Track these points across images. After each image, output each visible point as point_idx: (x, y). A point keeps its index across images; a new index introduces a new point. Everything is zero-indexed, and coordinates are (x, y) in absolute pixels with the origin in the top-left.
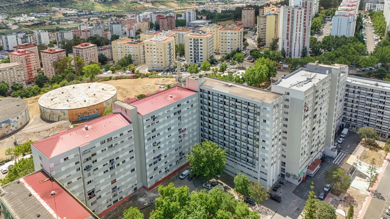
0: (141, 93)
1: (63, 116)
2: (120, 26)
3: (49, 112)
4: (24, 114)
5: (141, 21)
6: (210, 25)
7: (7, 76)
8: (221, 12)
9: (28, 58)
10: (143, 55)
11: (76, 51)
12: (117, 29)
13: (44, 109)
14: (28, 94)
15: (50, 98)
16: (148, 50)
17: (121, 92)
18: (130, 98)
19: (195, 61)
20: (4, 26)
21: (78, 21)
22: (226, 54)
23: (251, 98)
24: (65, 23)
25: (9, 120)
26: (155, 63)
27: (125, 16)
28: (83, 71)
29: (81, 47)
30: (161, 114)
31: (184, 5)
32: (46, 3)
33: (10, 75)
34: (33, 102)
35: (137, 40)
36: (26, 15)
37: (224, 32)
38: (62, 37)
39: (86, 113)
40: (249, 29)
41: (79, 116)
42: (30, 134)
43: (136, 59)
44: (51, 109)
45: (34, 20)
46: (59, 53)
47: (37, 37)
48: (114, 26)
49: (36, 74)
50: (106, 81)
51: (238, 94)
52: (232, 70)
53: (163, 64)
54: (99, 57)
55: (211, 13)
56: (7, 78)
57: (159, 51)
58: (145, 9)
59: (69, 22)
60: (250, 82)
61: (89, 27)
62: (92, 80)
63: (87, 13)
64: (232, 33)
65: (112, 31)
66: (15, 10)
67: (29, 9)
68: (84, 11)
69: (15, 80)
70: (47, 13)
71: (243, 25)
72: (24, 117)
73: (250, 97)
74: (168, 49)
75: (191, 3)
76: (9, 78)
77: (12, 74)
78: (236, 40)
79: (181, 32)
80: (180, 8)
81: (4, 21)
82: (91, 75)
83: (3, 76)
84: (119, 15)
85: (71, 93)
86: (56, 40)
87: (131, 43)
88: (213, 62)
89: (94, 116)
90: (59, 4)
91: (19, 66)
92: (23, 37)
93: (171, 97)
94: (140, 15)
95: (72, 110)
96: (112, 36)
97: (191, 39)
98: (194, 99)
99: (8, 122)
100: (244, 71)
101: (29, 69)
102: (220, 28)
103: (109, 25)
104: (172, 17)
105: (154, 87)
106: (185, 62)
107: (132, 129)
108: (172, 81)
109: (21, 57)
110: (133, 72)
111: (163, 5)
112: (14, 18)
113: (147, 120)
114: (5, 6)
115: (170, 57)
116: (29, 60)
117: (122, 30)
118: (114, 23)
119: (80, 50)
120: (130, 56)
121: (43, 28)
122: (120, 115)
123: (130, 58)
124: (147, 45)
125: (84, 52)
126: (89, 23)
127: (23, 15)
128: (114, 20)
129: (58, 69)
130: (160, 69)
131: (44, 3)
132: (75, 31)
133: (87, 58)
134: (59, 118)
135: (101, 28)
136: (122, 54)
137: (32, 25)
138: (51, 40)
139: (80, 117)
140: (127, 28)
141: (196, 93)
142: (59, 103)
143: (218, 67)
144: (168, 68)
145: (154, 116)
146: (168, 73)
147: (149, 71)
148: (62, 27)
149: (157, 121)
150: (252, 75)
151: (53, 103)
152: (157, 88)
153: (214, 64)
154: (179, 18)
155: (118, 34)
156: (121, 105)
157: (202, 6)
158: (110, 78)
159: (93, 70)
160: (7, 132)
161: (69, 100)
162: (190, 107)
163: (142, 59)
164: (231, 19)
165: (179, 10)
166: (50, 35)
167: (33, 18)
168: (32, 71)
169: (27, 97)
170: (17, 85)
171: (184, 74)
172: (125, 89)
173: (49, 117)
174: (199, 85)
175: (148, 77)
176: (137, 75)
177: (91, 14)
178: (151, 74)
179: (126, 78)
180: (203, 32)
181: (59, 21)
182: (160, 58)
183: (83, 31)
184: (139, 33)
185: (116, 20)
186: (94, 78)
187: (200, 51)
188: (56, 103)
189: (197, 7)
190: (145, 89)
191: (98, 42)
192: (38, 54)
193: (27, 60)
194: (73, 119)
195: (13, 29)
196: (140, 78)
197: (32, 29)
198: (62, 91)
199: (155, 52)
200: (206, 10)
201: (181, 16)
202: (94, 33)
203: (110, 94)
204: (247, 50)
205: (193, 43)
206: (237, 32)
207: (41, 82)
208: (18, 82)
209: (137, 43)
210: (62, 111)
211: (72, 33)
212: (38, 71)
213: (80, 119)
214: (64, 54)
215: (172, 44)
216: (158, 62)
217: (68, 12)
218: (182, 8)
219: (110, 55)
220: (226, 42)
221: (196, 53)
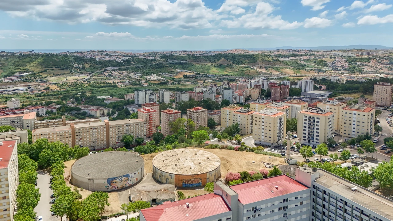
0: (245, 169)
1: (170, 180)
2: (231, 91)
3: (160, 173)
4: (140, 171)
5: (253, 87)
6: (331, 102)
7: (133, 130)
8: (346, 83)
9: (151, 115)
10: (251, 126)
11: (189, 113)
12: (228, 94)
13: (156, 170)
14: (146, 150)
15: (162, 159)
16: (256, 123)
17: (225, 164)
18: (233, 173)
19: (309, 141)
20: (138, 83)
21: (195, 82)
22: (350, 137)
23: (384, 215)
24: (184, 83)
25: (128, 174)
26: (263, 137)
27: (238, 80)
28: (193, 136)
29: (194, 111)
30: (263, 206)
31: (300, 72)
32: (172, 65)
33: (136, 129)
34: (149, 160)
35: (246, 110)
36: (155, 75)
37: (348, 112)
38: (180, 97)
39: (190, 181)
40: (384, 108)
41: (184, 182)
42: (142, 192)
43: (243, 129)
44: (161, 171)
45: (161, 79)
46: (175, 114)
47: (161, 95)
48: (226, 91)
49: (155, 130)
50: (212, 148)
51: (365, 204)
52: (358, 161)
53: (271, 139)
54: (208, 120)
55: (332, 83)
56: (133, 132)
57: (268, 125)
58: (258, 74)
59: (188, 83)
60: (382, 182)
61: (203, 89)
62: (199, 146)
63: (204, 76)
64: (359, 115)
65: (223, 95)
66: (148, 70)
67: (158, 69)
68: (201, 73)
69: (139, 134)
70: (171, 73)
71: (375, 103)
72: (140, 174)
73: (383, 213)
74: (278, 124)
75: (309, 70)
76: (134, 132)
77: (137, 129)
78: (364, 123)
79: (295, 105)
80: (295, 75)
81: (139, 79)
82: (199, 140)
83: (131, 130)
84: (232, 78)
85: (180, 157)
86: (175, 98)
87: (240, 112)
88: (332, 145)
89: (197, 185)
90: (181, 66)
91: (143, 123)
92: (150, 94)
93: (277, 188)
94: (253, 81)
95: (179, 176)
96: (223, 100)
97: (305, 116)
98: (305, 196)
99: (127, 176)
100: (374, 165)
101: (151, 125)
102: (342, 106)
103: (221, 90)
104: (285, 85)
105: (259, 165)
106: (297, 140)
107: (231, 217)
108: (280, 162)
109: (146, 114)
110: (239, 143)
111: (277, 70)
112: (146, 77)
113: (247, 211)
114: (141, 66)
115: (280, 133)
116: (151, 117)
117: (233, 95)
118: (226, 88)
119: (193, 113)
120: (237, 124)
121: (166, 87)
122: (220, 198)
123: (238, 127)
124: (256, 118)
125: (196, 116)
126: (204, 85)
127: (153, 74)
128: (226, 84)
129: (172, 129)
130: (268, 144)
131: (170, 65)
132: (191, 92)
133: (198, 121)
134: (166, 181)
135: (214, 92)
136: (230, 121)
137: (159, 83)
138: (171, 99)
139: (184, 184)
140: (238, 93)
141: (307, 189)
142: (169, 166)
143: (338, 153)
144: (276, 144)
145: (256, 208)
146: (276, 151)
147: (255, 144)
148: (181, 87)
149: (259, 214)
150: (387, 173)
151: (163, 165)
152: (262, 166)
153: (334, 147)
154: (293, 86)
155: (229, 99)
156: (222, 188)
157: (321, 74)
158: (216, 147)
159: (202, 136)
160: (126, 185)
161: (177, 164)
162: (299, 204)
163: (249, 129)
164: (359, 92)
165: (294, 77)
166: (171, 94)
167: (160, 77)
168: (152, 127)
169: (145, 153)
170: (140, 139)
171: (295, 155)
172: (229, 161)
173: (159, 178)
174: (312, 180)
175: (253, 151)
176: (243, 148)
177: (206, 76)
178: (257, 149)
179: (231, 149)
180: (321, 110)
181: (180, 81)
182: (268, 132)
183: (198, 93)
184: (249, 99)
185: (228, 84)
186: (202, 144)
187: (315, 130)
188: (166, 166)
189: (316, 74)
190: (249, 165)
191: (209, 106)
192: (159, 112)
193: (150, 118)
194: (178, 184)
195: (144, 85)
196: (245, 152)
197: (158, 87)
198: (173, 154)
199: (263, 126)
200: (327, 78)
201: (296, 84)
202: (207, 96)
203: (214, 165)
204: (379, 136)
205: (308, 120)
206: (366, 114)
207: (158, 139)
208: (141, 136)
209: (245, 113)
210: (170, 174)
211: (188, 95)
212: (157, 127)
213: (184, 186)
214: (179, 115)
215: (283, 119)
216: (266, 136)
217: (188, 74)
218: (298, 74)
219: (219, 120)
220: (350, 124)
221: (311, 132)
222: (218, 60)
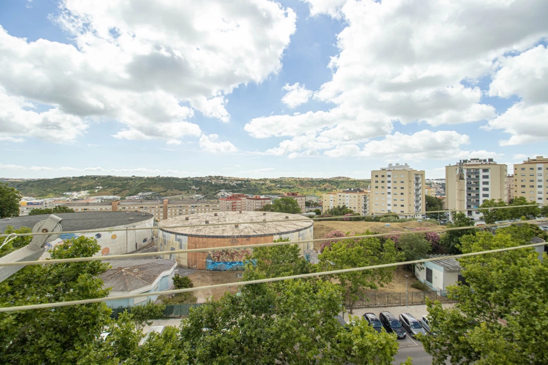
9: (235, 204)
16: (376, 184)
26: (389, 208)
37: (528, 166)
39: (228, 254)
41: (209, 258)
46: (263, 201)
53: (405, 209)
57: (399, 185)
64: (547, 169)
74: (415, 185)
87: (348, 191)
109: (228, 201)
124: (377, 176)
134: (171, 255)
139: (210, 261)
173: (160, 250)
178: (387, 216)
179: (336, 220)
182: (399, 197)
187: (481, 193)
193: (234, 208)
194: (196, 262)
199: (389, 188)
209: (356, 192)
213: (210, 266)
215: (420, 180)
216: (395, 205)
220: (533, 186)
221: (474, 197)
222: (323, 185)
